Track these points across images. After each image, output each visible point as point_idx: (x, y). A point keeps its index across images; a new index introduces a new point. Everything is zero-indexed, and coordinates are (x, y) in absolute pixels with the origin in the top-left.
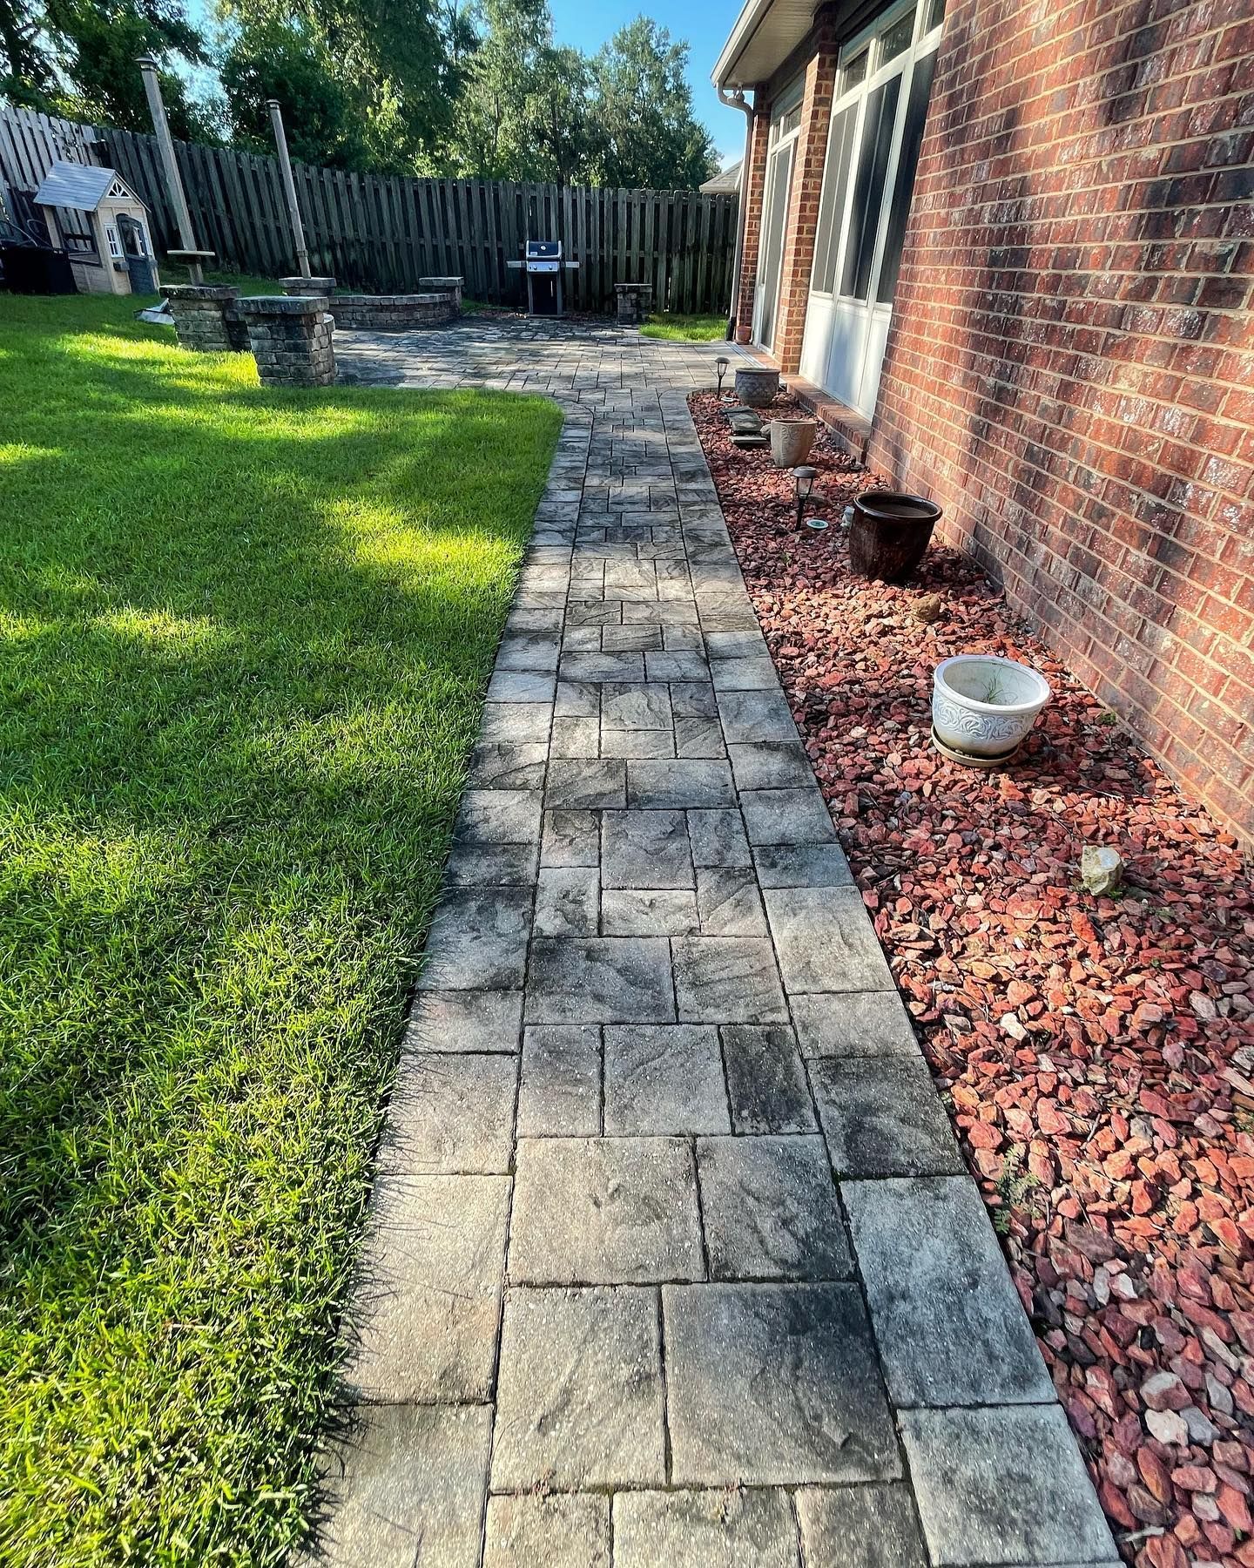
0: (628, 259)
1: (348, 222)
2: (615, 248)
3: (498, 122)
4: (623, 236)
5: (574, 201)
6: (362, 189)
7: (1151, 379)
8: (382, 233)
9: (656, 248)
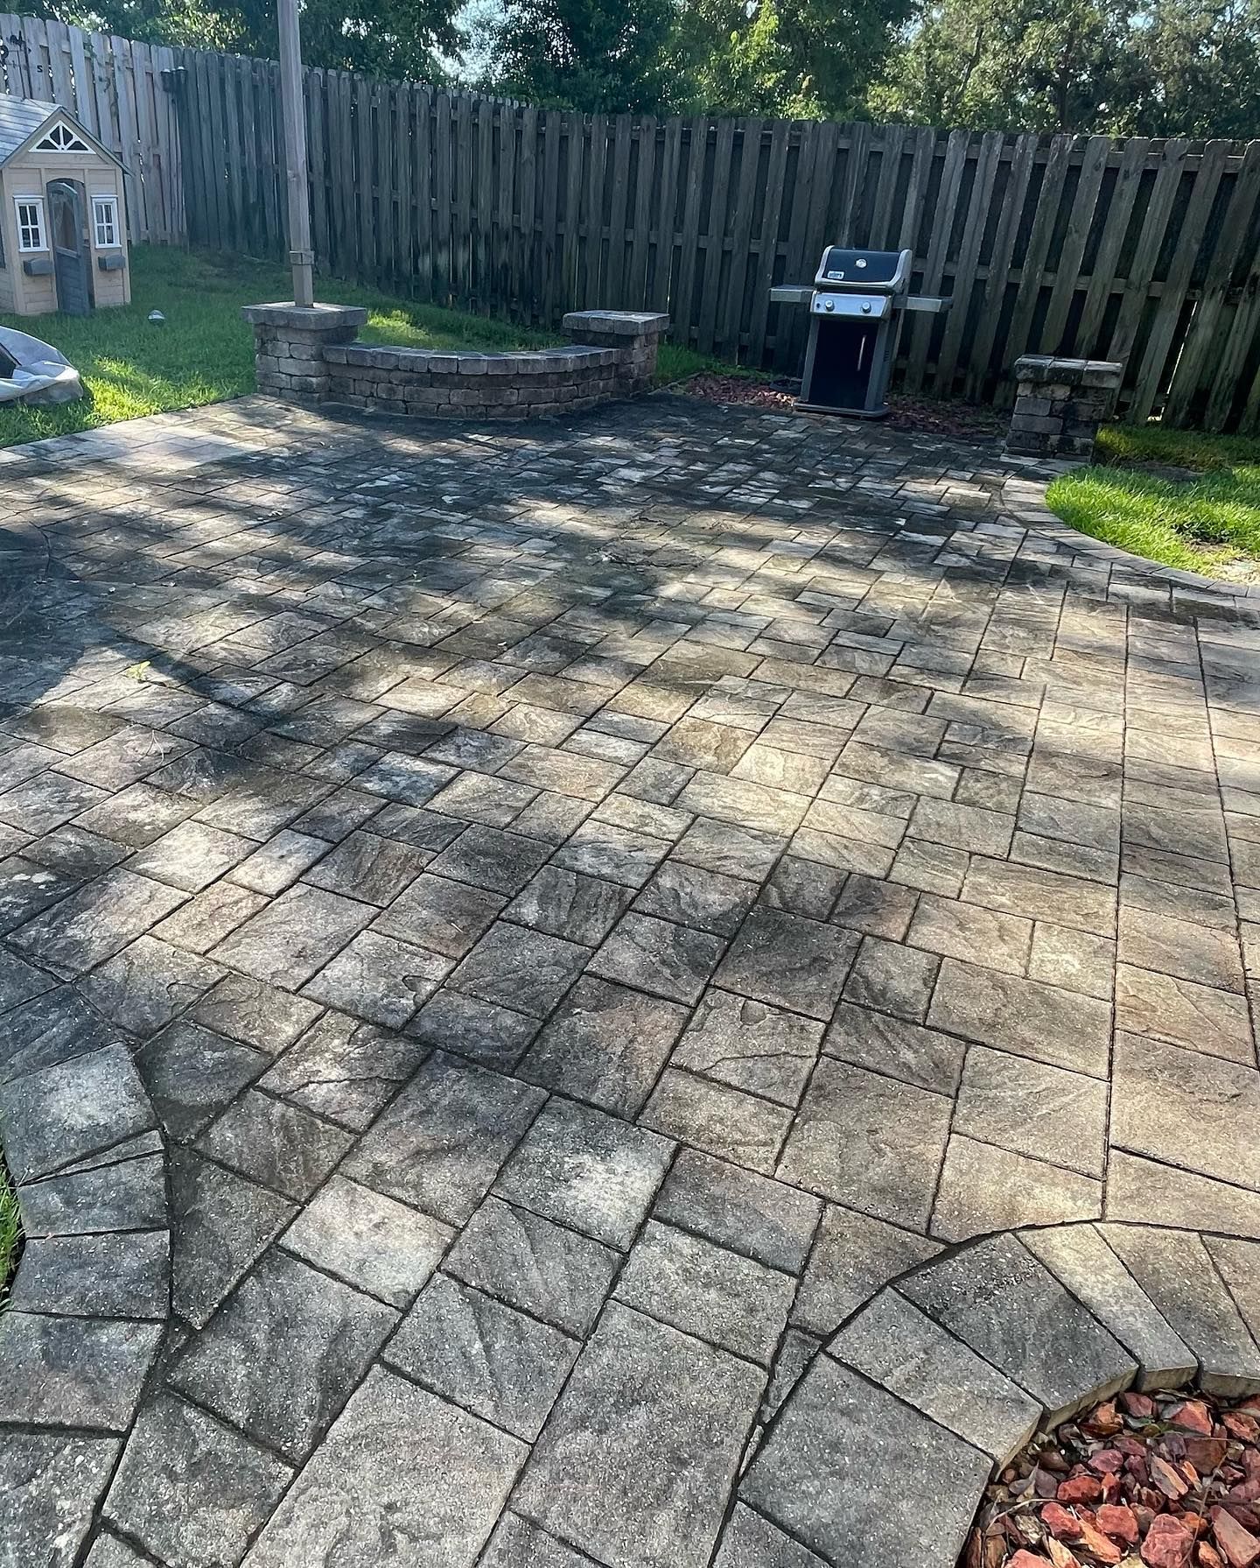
0: (1080, 296)
1: (505, 197)
2: (1052, 268)
3: (974, 61)
4: (1077, 242)
5: (971, 164)
6: (540, 136)
8: (560, 218)
9: (1160, 275)
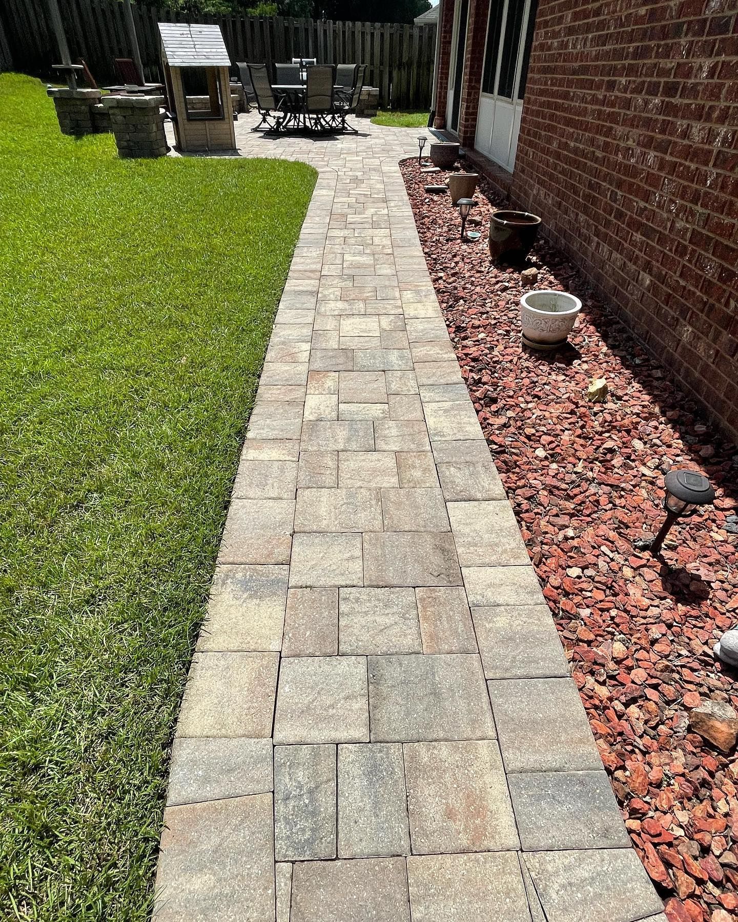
5: (325, 31)
7: (642, 138)
9: (382, 64)
